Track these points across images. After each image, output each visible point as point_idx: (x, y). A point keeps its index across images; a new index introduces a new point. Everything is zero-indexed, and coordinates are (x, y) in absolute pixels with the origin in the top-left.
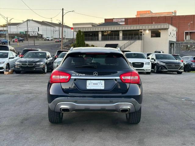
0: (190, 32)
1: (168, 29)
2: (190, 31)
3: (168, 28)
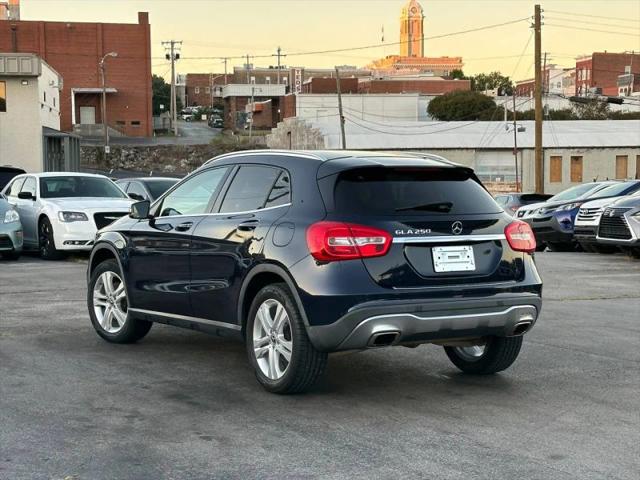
0: (108, 94)
1: (37, 76)
2: (109, 90)
3: (35, 73)
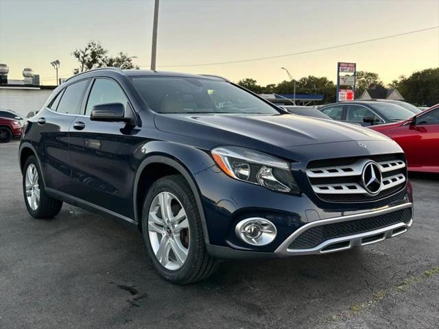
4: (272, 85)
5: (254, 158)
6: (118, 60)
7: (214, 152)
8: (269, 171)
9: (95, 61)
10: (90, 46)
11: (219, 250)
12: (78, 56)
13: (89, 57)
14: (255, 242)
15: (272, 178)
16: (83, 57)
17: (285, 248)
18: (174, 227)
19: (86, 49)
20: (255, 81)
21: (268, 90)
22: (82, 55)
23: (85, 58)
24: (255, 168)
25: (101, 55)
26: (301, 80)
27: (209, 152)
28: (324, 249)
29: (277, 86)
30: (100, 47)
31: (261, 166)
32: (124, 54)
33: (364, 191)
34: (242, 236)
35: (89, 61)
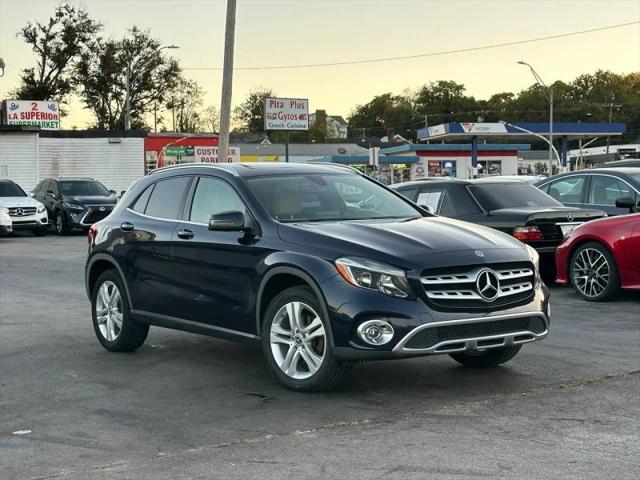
4: (505, 96)
5: (375, 268)
6: (128, 46)
7: (337, 262)
8: (388, 279)
9: (72, 50)
10: (60, 15)
11: (344, 351)
12: (31, 37)
13: (59, 39)
14: (374, 342)
15: (392, 285)
16: (44, 42)
17: (401, 346)
18: (304, 337)
19: (52, 22)
20: (461, 87)
21: (493, 109)
22: (41, 35)
23: (49, 44)
24: (376, 276)
25: (88, 35)
26: (579, 82)
27: (333, 263)
28: (438, 349)
29: (517, 97)
30: (84, 17)
31: (381, 274)
32: (142, 31)
33: (479, 297)
34: (363, 336)
35: (58, 50)
